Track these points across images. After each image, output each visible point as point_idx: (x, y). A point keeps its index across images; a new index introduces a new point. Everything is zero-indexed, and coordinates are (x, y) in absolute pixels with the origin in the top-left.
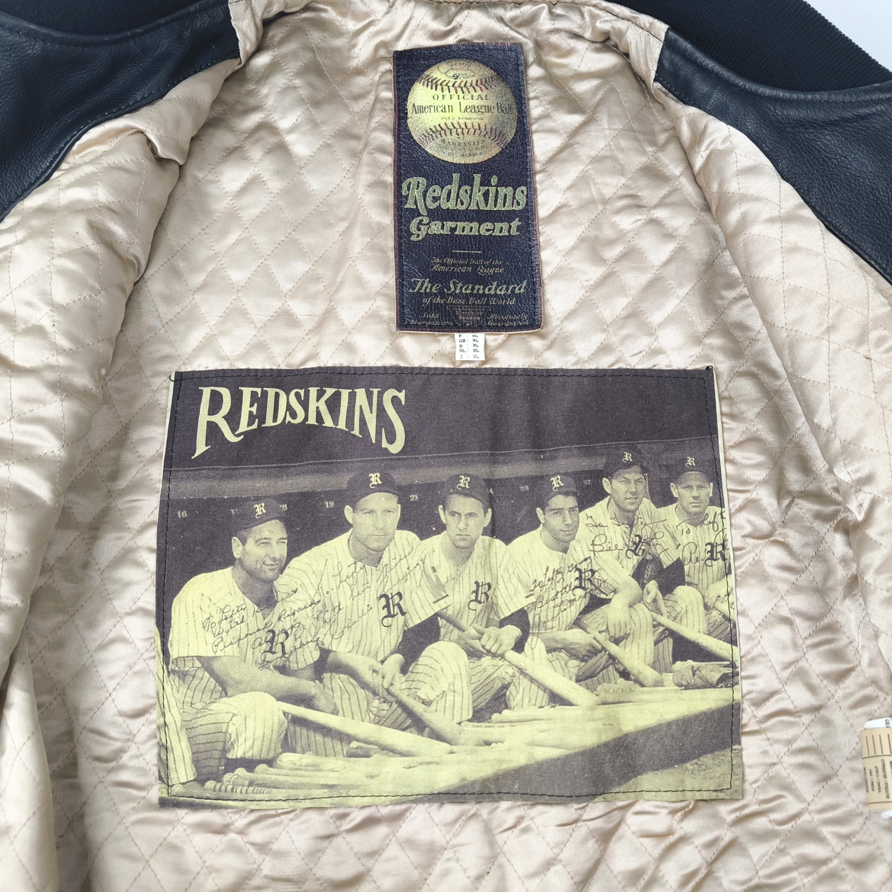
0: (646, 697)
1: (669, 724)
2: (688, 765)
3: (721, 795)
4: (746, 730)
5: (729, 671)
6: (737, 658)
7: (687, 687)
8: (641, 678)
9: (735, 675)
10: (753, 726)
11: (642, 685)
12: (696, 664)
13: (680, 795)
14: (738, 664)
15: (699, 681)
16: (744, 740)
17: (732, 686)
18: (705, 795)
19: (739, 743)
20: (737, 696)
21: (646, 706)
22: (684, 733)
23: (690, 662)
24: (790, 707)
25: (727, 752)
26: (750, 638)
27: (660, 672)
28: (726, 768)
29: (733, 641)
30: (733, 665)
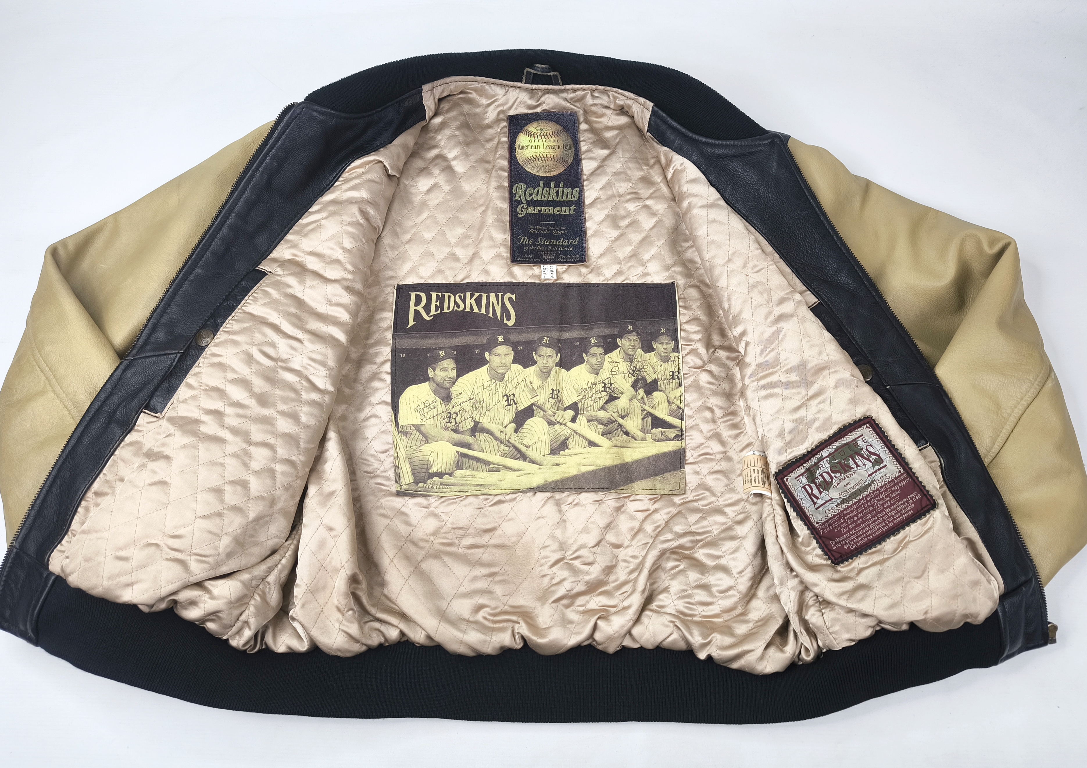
0: (637, 445)
1: (649, 458)
2: (658, 477)
3: (674, 493)
4: (687, 462)
5: (680, 433)
6: (684, 426)
7: (658, 441)
8: (635, 436)
9: (682, 435)
10: (691, 460)
11: (635, 439)
12: (663, 430)
13: (653, 492)
14: (684, 429)
15: (664, 438)
16: (686, 466)
17: (681, 440)
18: (666, 492)
19: (684, 468)
20: (683, 445)
21: (637, 450)
22: (656, 462)
23: (660, 429)
24: (711, 452)
25: (678, 472)
26: (691, 417)
27: (645, 434)
28: (677, 479)
29: (682, 419)
30: (682, 430)
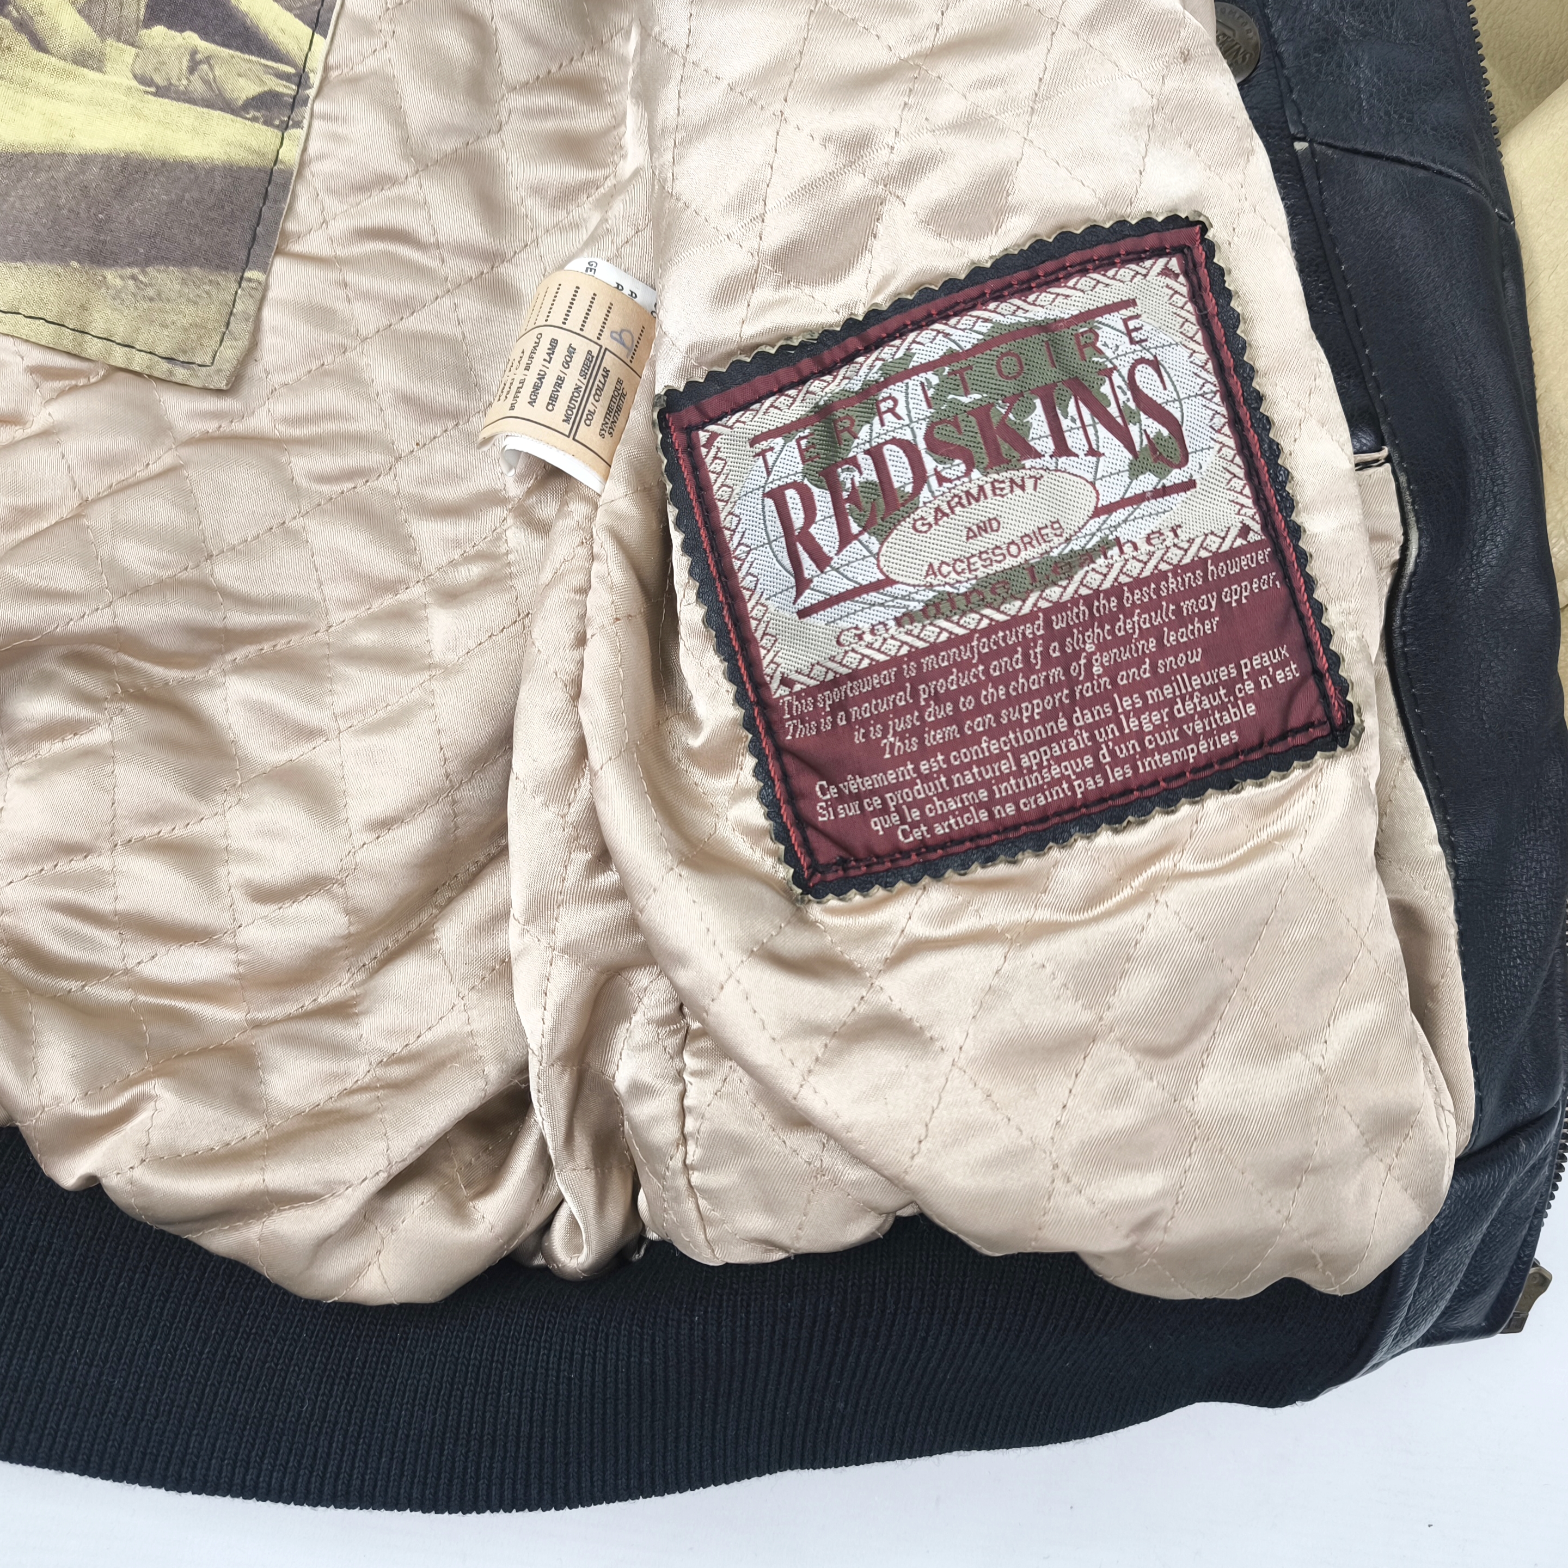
0: (44, 79)
1: (85, 160)
2: (112, 276)
3: (181, 374)
4: (296, 247)
5: (287, 89)
6: (316, 65)
7: (163, 92)
8: (41, 24)
9: (297, 102)
10: (313, 244)
11: (39, 44)
12: (205, 47)
13: (68, 340)
14: (315, 79)
15: (198, 87)
16: (279, 265)
17: (284, 127)
18: (139, 361)
19: (265, 268)
20: (290, 154)
21: (37, 102)
22: (119, 193)
23: (192, 38)
24: (424, 233)
25: (228, 282)
26: (365, 28)
27: (102, 33)
28: (211, 313)
29: (318, 24)
30: (301, 79)
